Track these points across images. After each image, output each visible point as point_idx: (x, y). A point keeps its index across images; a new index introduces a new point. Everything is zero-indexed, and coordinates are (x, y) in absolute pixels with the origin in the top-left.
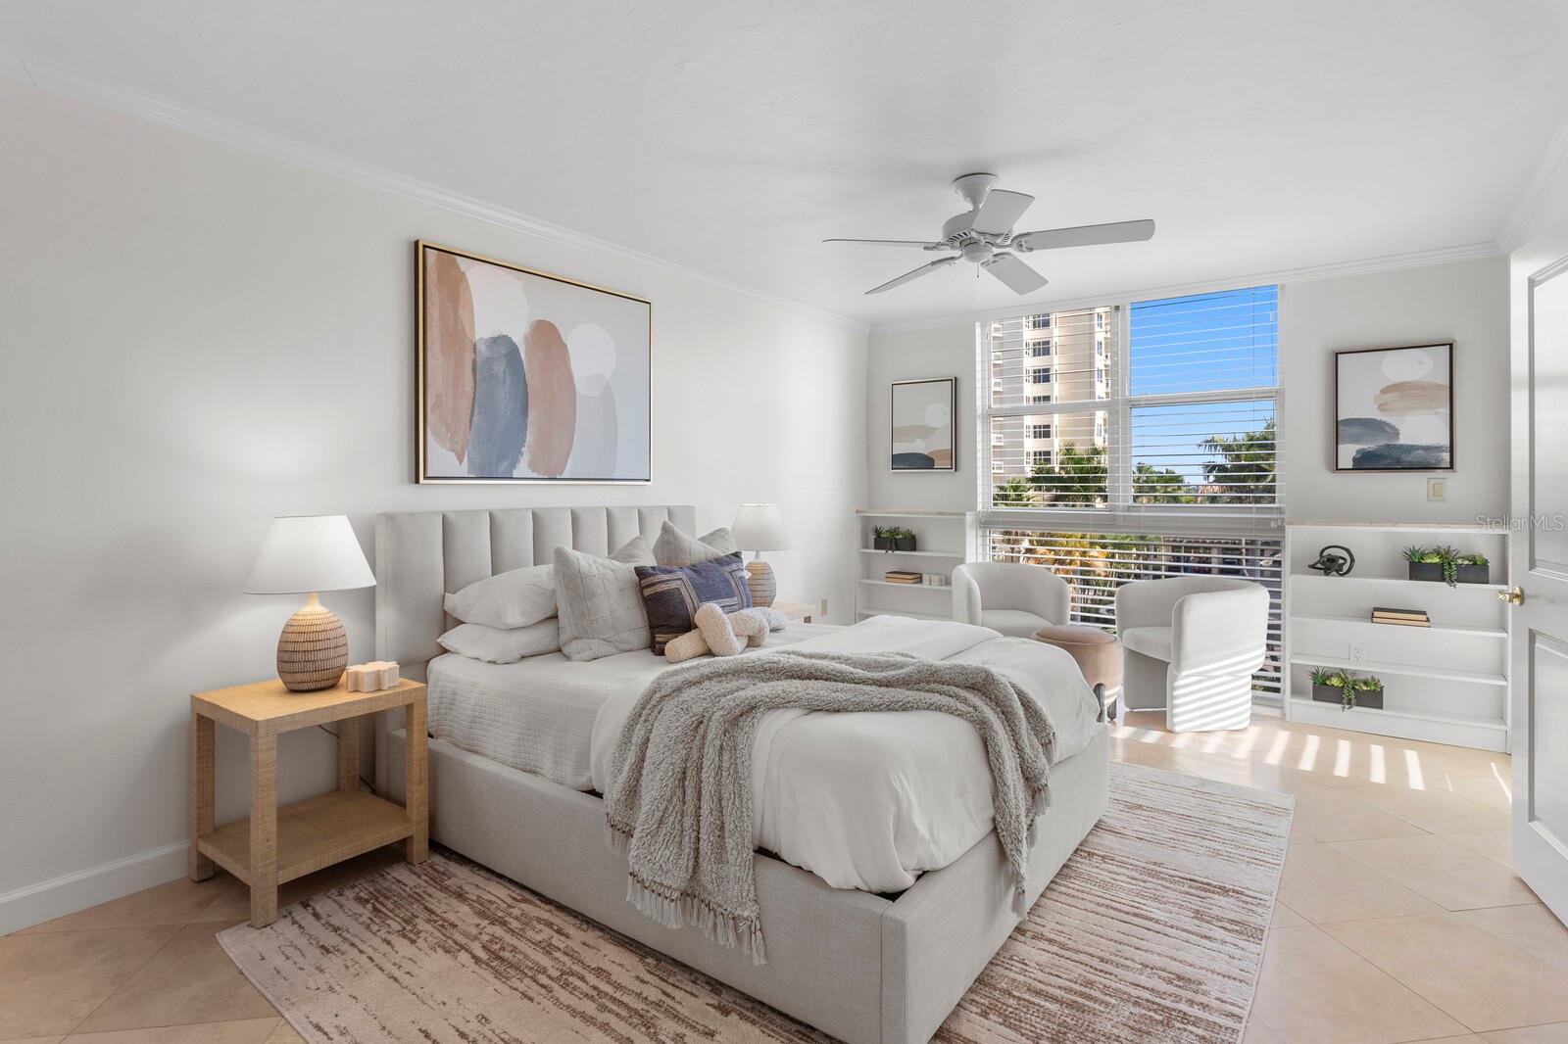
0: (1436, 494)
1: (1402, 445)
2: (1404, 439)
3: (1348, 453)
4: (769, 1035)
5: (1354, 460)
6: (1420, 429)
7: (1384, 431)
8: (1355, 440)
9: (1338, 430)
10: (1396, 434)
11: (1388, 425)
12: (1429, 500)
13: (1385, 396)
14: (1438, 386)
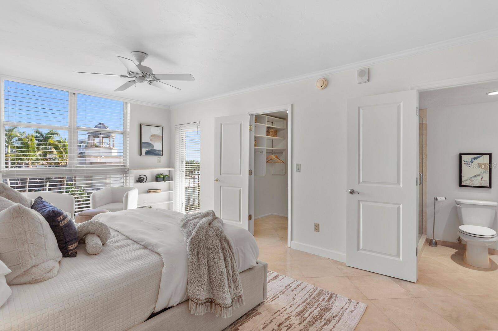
0: (159, 161)
1: (154, 150)
2: (155, 148)
3: (144, 151)
4: (249, 321)
5: (145, 153)
6: (157, 146)
7: (151, 146)
8: (145, 147)
9: (141, 145)
10: (153, 147)
11: (152, 144)
12: (158, 162)
13: (152, 137)
14: (160, 136)
